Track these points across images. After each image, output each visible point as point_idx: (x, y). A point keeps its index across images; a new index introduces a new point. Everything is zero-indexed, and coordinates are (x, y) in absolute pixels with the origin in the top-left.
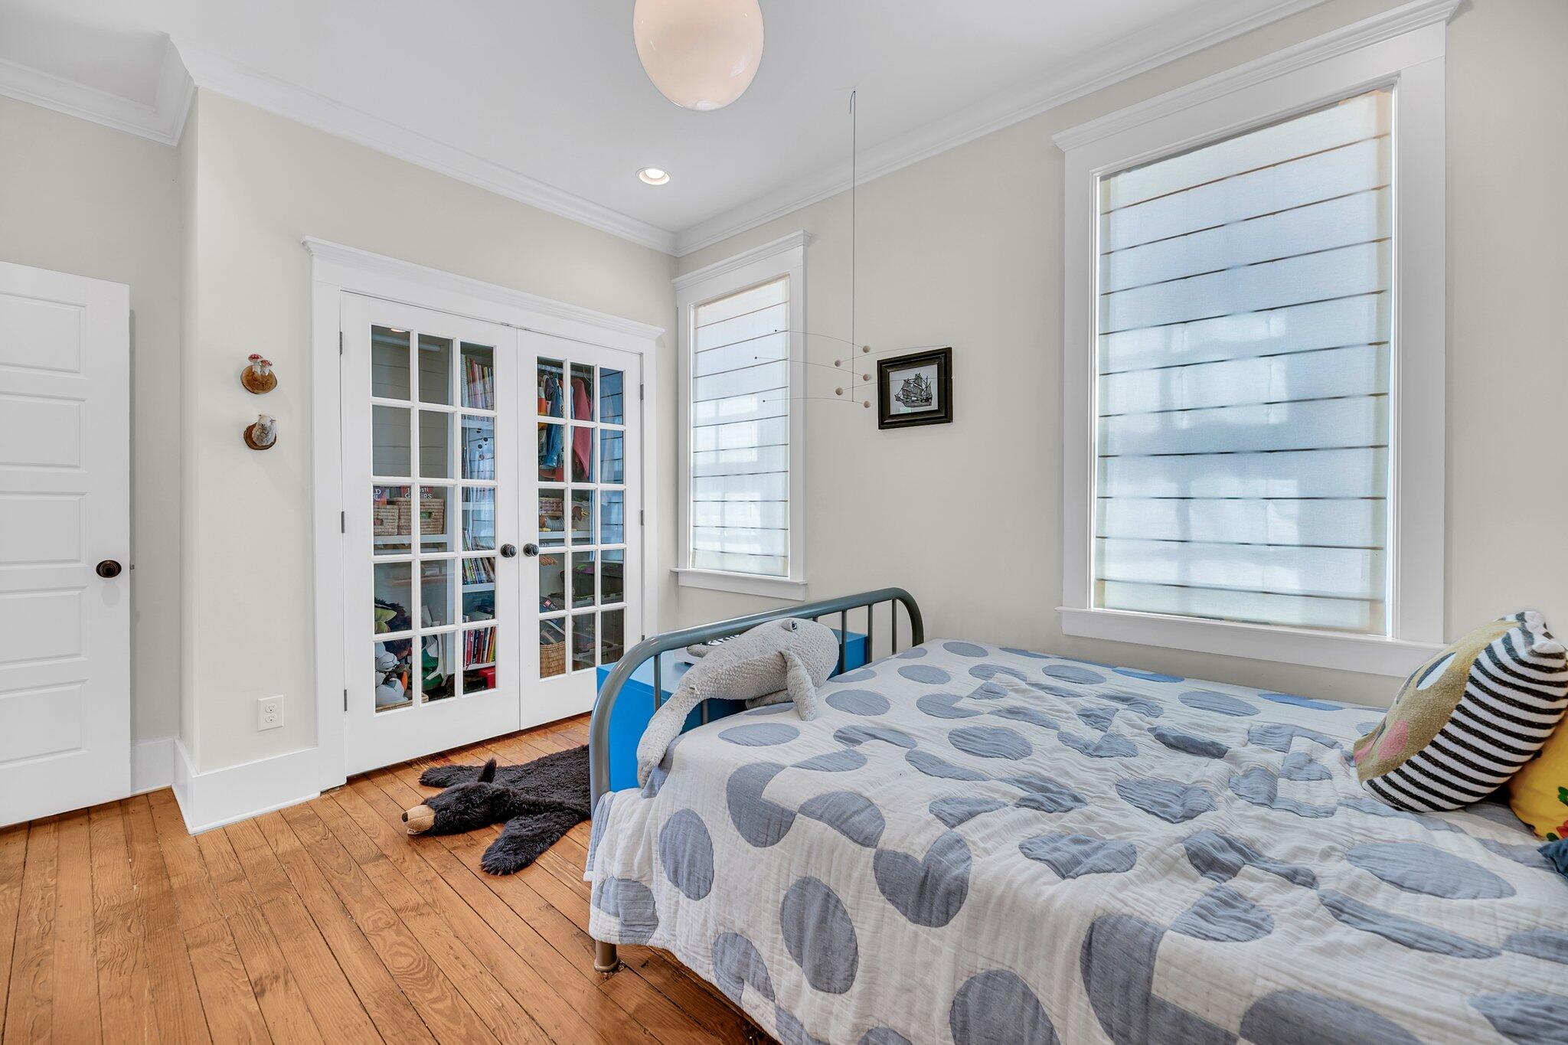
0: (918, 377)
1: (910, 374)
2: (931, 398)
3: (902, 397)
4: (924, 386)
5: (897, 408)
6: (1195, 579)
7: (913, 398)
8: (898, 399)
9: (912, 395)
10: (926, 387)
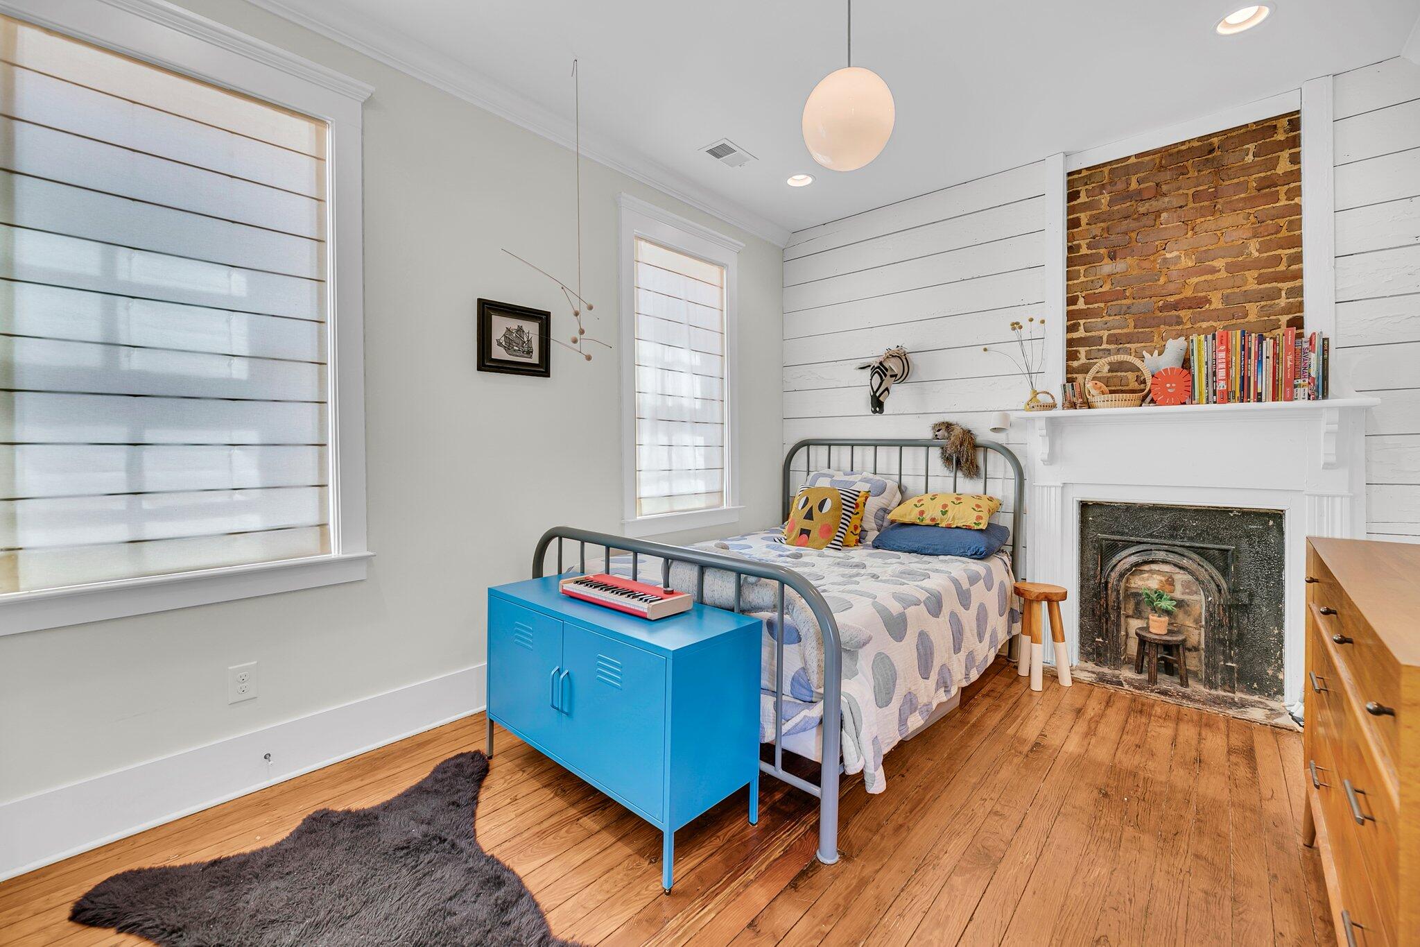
0: (520, 329)
1: (513, 323)
2: (532, 352)
3: (504, 344)
4: (526, 340)
5: (498, 353)
6: (675, 492)
7: (515, 348)
8: (500, 344)
9: (514, 344)
10: (528, 341)
